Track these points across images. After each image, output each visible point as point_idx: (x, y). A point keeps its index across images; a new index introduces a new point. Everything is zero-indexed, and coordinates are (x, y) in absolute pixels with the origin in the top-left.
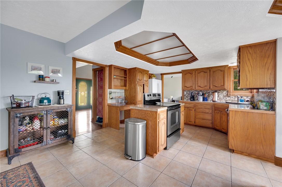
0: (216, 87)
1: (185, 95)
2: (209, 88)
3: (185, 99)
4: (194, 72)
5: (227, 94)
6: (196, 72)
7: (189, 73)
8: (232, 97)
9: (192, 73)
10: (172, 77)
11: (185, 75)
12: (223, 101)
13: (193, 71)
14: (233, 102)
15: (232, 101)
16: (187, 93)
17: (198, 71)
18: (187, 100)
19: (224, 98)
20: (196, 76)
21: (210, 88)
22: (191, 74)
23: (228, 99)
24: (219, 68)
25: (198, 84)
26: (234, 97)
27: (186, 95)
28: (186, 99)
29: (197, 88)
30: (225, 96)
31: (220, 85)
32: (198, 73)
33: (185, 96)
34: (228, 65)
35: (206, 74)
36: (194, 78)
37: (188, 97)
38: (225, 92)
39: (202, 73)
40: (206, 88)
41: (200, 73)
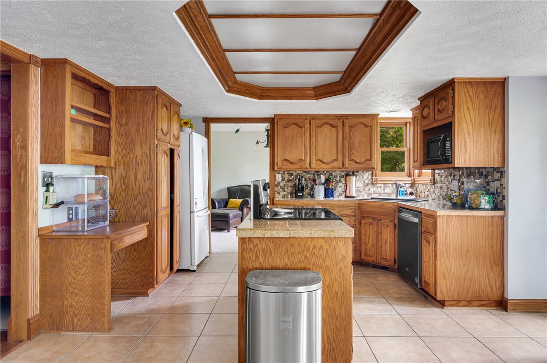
0: (356, 162)
1: (279, 183)
2: (341, 166)
3: (279, 193)
4: (307, 122)
5: (372, 179)
6: (313, 122)
7: (295, 124)
8: (380, 185)
9: (302, 125)
10: (237, 131)
11: (285, 127)
12: (363, 196)
13: (306, 119)
14: (381, 197)
15: (380, 194)
16: (283, 179)
17: (318, 122)
18: (284, 197)
19: (364, 190)
20: (313, 134)
21: (343, 164)
22: (300, 127)
23: (373, 189)
24: (362, 120)
25: (316, 154)
26: (382, 186)
27: (282, 184)
28: (282, 194)
29: (314, 165)
30: (367, 185)
31: (363, 160)
32: (317, 127)
33: (277, 186)
34: (379, 115)
35: (334, 129)
36: (308, 139)
37: (286, 189)
38: (367, 175)
39: (326, 128)
40: (335, 164)
41: (321, 126)
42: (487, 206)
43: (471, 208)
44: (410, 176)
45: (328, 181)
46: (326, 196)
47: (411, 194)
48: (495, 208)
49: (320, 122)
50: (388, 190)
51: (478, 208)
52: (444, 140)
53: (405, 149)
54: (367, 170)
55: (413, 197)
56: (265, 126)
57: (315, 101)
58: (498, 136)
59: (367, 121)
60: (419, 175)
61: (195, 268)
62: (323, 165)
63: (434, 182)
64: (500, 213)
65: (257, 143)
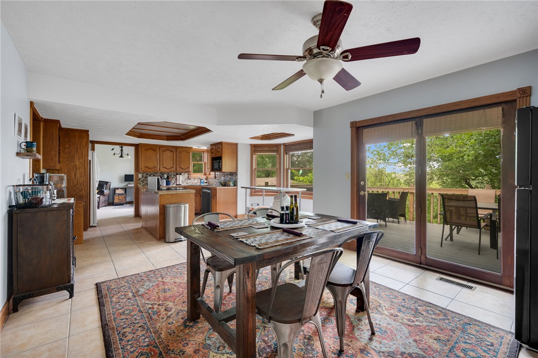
0: (182, 168)
1: (140, 179)
3: (140, 184)
4: (158, 148)
5: (188, 177)
6: (161, 149)
7: (151, 149)
8: (192, 179)
10: (113, 149)
11: (146, 150)
12: (185, 184)
13: (157, 146)
15: (192, 183)
16: (143, 177)
19: (185, 181)
20: (161, 154)
21: (176, 169)
22: (154, 151)
23: (189, 181)
24: (185, 149)
25: (163, 164)
27: (142, 179)
28: (142, 184)
29: (162, 169)
30: (186, 179)
31: (186, 168)
32: (163, 151)
33: (139, 180)
34: (192, 147)
35: (172, 153)
36: (158, 157)
37: (144, 182)
38: (186, 175)
39: (168, 153)
40: (172, 169)
41: (165, 151)
42: (232, 185)
43: (227, 186)
44: (205, 175)
45: (168, 177)
46: (167, 185)
47: (206, 183)
48: (235, 186)
49: (165, 149)
50: (196, 181)
51: (230, 186)
53: (202, 162)
54: (186, 172)
55: (207, 184)
56: (133, 148)
58: (235, 162)
59: (188, 150)
60: (209, 175)
61: (96, 225)
62: (166, 170)
63: (215, 177)
64: (236, 187)
65: (114, 154)
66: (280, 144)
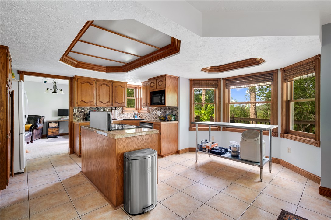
0: (118, 103)
1: (75, 113)
2: (111, 105)
3: (76, 119)
4: (95, 82)
5: (122, 111)
6: (97, 82)
7: (87, 82)
8: (126, 114)
9: (92, 83)
10: (45, 82)
11: (82, 84)
12: (119, 119)
13: (94, 81)
14: (126, 119)
15: (126, 117)
16: (78, 111)
17: (100, 82)
18: (78, 121)
19: (119, 116)
20: (98, 88)
22: (91, 84)
23: (123, 115)
24: (120, 84)
25: (99, 99)
26: (127, 114)
27: (77, 114)
28: (77, 119)
29: (98, 104)
30: (120, 114)
31: (121, 102)
32: (100, 85)
33: (74, 115)
34: (127, 83)
35: (108, 87)
36: (95, 91)
37: (80, 117)
38: (120, 109)
39: (104, 86)
40: (108, 104)
41: (102, 85)
42: (173, 120)
43: (168, 121)
44: (137, 110)
47: (139, 117)
48: (175, 120)
49: (102, 83)
50: (129, 116)
51: (171, 121)
52: (161, 96)
54: (120, 107)
55: (140, 118)
57: (105, 73)
59: (123, 84)
60: (141, 109)
61: (23, 170)
62: (103, 104)
63: (149, 112)
64: (177, 122)
65: (47, 89)
66: (220, 79)
